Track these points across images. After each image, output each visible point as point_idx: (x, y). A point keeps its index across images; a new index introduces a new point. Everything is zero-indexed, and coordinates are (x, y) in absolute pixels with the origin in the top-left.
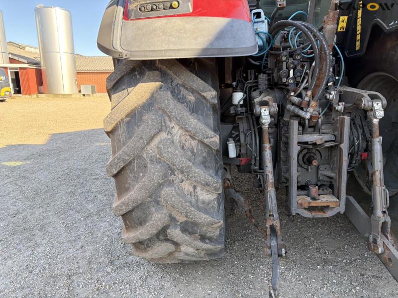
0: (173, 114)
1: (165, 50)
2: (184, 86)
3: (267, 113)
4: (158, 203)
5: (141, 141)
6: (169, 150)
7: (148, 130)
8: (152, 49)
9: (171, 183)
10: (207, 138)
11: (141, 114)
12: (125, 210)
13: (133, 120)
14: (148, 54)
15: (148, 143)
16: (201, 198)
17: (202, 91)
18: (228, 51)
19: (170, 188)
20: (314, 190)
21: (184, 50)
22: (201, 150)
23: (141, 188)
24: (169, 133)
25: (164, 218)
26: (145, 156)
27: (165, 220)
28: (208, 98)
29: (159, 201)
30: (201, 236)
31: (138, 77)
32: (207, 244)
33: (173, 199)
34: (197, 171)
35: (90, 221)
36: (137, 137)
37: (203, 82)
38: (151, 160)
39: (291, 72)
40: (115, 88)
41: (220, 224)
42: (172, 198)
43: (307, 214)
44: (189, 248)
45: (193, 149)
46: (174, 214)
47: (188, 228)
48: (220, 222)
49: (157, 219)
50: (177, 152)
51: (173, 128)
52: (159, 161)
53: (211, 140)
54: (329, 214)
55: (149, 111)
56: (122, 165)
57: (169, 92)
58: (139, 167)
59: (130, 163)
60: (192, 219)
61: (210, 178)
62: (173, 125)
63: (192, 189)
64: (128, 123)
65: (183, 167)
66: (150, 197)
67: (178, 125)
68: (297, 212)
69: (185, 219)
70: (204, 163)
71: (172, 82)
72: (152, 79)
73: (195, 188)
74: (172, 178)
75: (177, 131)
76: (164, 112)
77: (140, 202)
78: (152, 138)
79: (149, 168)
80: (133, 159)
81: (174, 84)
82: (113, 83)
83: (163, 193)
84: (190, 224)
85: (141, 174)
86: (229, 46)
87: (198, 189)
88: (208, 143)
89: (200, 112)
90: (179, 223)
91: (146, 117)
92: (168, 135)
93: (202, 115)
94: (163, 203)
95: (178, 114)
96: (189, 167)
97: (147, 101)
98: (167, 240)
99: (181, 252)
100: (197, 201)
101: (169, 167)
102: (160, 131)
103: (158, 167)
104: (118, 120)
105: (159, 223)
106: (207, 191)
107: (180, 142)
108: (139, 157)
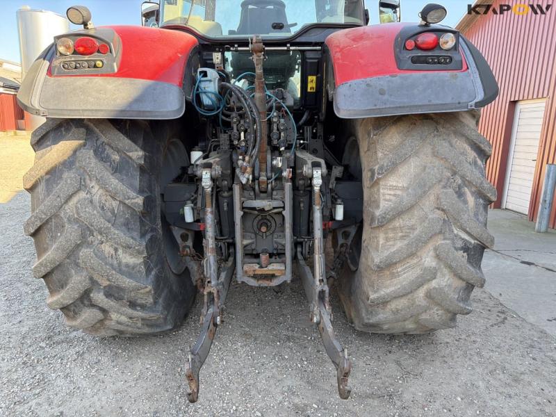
0: (93, 173)
1: (83, 110)
2: (109, 145)
3: (208, 176)
4: (77, 265)
5: (59, 199)
6: (87, 209)
7: (66, 189)
8: (70, 108)
9: (90, 245)
10: (129, 199)
11: (62, 172)
12: (44, 271)
13: (53, 178)
14: (65, 112)
15: (66, 202)
16: (124, 261)
17: (127, 151)
18: (148, 114)
19: (88, 250)
20: (264, 257)
21: (102, 110)
22: (123, 211)
23: (58, 248)
24: (89, 192)
25: (84, 281)
26: (62, 215)
27: (87, 284)
28: (133, 158)
29: (78, 263)
30: (130, 302)
31: (64, 133)
32: (138, 311)
33: (92, 262)
34: (116, 232)
35: (40, 294)
36: (54, 195)
37: (130, 142)
38: (69, 220)
39: (242, 134)
40: (39, 144)
41: (148, 290)
42: (90, 260)
43: (253, 282)
44: (120, 316)
45: (114, 210)
46: (96, 277)
47: (113, 292)
48: (146, 287)
49: (77, 281)
50: (95, 212)
51: (92, 187)
52: (77, 221)
53: (133, 201)
54: (275, 283)
55: (70, 168)
56: (39, 224)
57: (92, 151)
58: (57, 227)
59: (47, 222)
60: (114, 282)
61: (132, 240)
62: (93, 184)
63: (113, 252)
64: (47, 180)
65: (101, 228)
66: (68, 257)
67: (99, 185)
68: (242, 280)
69: (108, 283)
70: (126, 225)
71: (97, 141)
72: (76, 136)
73: (116, 250)
74: (90, 239)
75: (97, 192)
76: (85, 171)
77: (58, 263)
78: (70, 197)
79: (66, 228)
80: (51, 218)
81: (99, 143)
82: (37, 139)
83: (81, 254)
84: (114, 289)
85: (59, 234)
86: (148, 109)
87: (120, 251)
88: (129, 205)
89: (124, 172)
90: (102, 287)
91: (65, 175)
92: (87, 194)
93: (127, 175)
94: (82, 265)
95: (99, 173)
96: (107, 228)
97: (69, 158)
98: (93, 305)
99: (112, 320)
100: (120, 264)
101: (88, 227)
102: (79, 190)
103: (76, 227)
104: (38, 177)
105: (80, 286)
106: (131, 254)
107: (100, 202)
108: (56, 216)
